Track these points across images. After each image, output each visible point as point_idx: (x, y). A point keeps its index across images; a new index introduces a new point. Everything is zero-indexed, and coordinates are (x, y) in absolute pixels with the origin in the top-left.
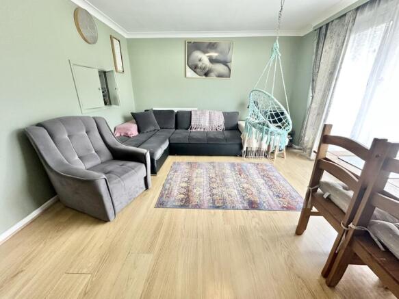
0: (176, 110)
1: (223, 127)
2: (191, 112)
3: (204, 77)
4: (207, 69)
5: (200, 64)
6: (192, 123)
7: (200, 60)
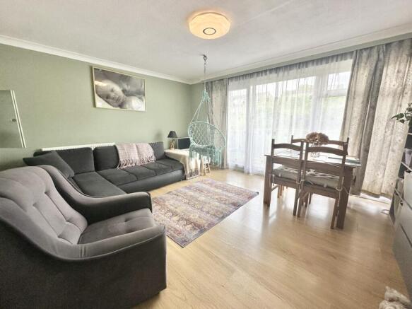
0: (93, 146)
1: (154, 158)
2: (115, 147)
3: (119, 108)
4: (121, 101)
5: (112, 95)
6: (121, 160)
7: (112, 91)
